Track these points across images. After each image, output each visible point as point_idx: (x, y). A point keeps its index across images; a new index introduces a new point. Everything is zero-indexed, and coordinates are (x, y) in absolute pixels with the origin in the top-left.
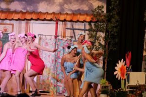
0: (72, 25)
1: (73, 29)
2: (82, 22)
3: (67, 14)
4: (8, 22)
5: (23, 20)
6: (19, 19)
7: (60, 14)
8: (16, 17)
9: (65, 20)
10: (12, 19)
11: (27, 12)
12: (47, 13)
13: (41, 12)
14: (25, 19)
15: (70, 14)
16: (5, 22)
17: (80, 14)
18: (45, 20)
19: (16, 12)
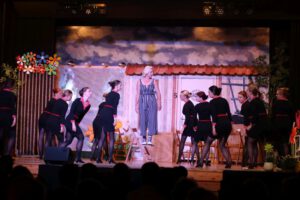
0: (229, 80)
1: (230, 85)
2: (241, 76)
3: (222, 66)
5: (170, 75)
6: (165, 74)
7: (214, 66)
8: (162, 71)
9: (220, 74)
10: (157, 74)
11: (175, 65)
12: (199, 66)
13: (191, 65)
14: (173, 74)
15: (226, 67)
17: (238, 66)
18: (196, 74)
19: (161, 65)
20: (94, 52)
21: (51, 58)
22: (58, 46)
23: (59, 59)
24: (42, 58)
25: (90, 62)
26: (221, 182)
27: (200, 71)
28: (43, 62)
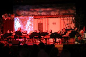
0: (63, 19)
2: (67, 17)
3: (61, 15)
4: (41, 19)
6: (45, 18)
7: (59, 15)
8: (44, 17)
9: (60, 17)
10: (43, 18)
11: (48, 15)
12: (54, 15)
13: (52, 15)
14: (47, 18)
16: (40, 19)
17: (66, 15)
19: (44, 15)
20: (24, 13)
21: (12, 15)
22: (14, 11)
23: (14, 15)
24: (9, 15)
25: (23, 16)
26: (63, 48)
27: (55, 16)
28: (10, 16)
